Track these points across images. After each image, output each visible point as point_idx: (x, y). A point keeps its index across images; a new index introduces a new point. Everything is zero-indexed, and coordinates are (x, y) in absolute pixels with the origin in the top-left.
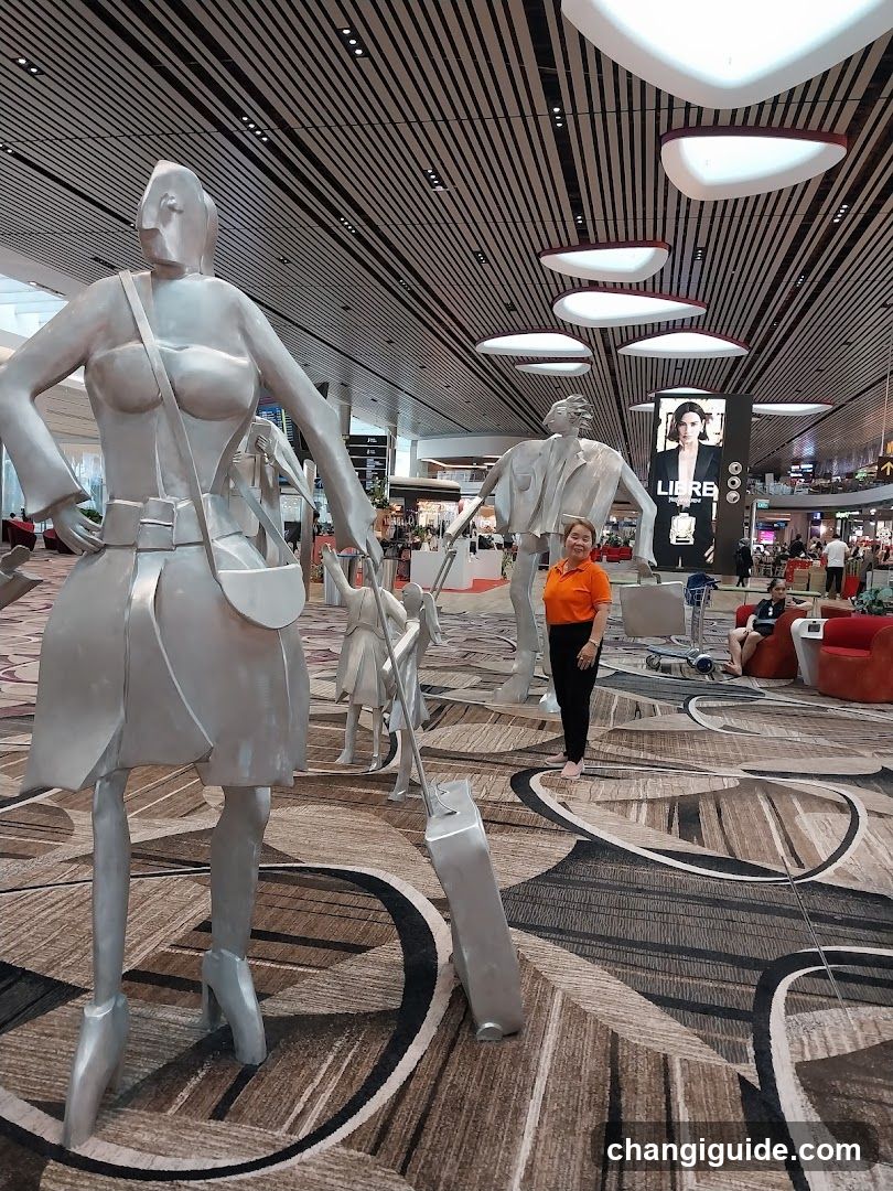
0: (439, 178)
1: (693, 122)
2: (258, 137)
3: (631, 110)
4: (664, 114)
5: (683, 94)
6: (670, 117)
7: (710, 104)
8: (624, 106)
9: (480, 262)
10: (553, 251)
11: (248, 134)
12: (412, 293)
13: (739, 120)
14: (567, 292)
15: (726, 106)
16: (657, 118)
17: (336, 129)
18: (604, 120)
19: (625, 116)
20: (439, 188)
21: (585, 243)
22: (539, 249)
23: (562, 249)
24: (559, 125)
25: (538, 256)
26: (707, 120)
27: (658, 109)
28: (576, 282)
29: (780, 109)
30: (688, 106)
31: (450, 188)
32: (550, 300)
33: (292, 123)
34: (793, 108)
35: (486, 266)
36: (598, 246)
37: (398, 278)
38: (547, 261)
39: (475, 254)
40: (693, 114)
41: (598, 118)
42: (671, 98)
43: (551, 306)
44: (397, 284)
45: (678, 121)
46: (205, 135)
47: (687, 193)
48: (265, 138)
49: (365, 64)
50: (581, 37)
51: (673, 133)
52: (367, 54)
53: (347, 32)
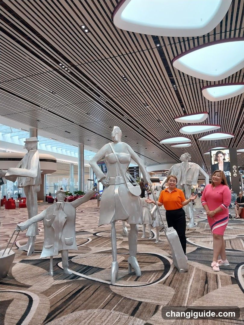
0: (147, 104)
1: (209, 85)
2: (104, 101)
4: (201, 84)
5: (205, 79)
6: (203, 84)
7: (212, 80)
8: (191, 83)
9: (159, 122)
10: (177, 117)
11: (102, 100)
12: (142, 131)
13: (221, 83)
14: (182, 127)
15: (217, 80)
16: (200, 85)
17: (122, 97)
18: (187, 87)
20: (147, 107)
21: (186, 114)
22: (174, 117)
23: (180, 117)
24: (176, 89)
25: (174, 119)
26: (212, 84)
27: (200, 83)
28: (184, 124)
30: (207, 81)
31: (150, 106)
32: (178, 129)
33: (112, 97)
35: (160, 123)
36: (189, 115)
37: (138, 128)
38: (176, 120)
39: (157, 120)
40: (209, 83)
41: (185, 87)
42: (203, 80)
43: (179, 131)
44: (138, 130)
45: (205, 84)
46: (92, 102)
47: (210, 100)
48: (105, 101)
49: (128, 82)
50: (179, 71)
51: (204, 88)
52: (128, 80)
53: (123, 77)
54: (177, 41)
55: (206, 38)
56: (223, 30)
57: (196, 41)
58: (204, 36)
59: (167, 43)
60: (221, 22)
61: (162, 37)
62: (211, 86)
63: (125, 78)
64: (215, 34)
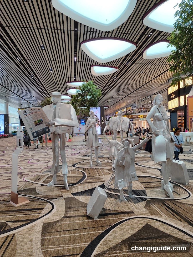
0: (52, 70)
1: (96, 64)
2: (18, 61)
3: (87, 62)
4: (92, 63)
5: (95, 60)
6: (93, 63)
7: (99, 62)
9: (55, 84)
10: (69, 82)
11: (17, 60)
12: (41, 88)
13: (103, 65)
14: (70, 89)
15: (102, 62)
16: (91, 63)
17: (35, 61)
18: (83, 63)
19: (86, 63)
20: (51, 71)
21: (75, 81)
22: (66, 82)
23: (71, 82)
24: (75, 63)
25: (66, 83)
26: (98, 64)
27: (91, 62)
28: (72, 87)
29: (109, 63)
30: (96, 62)
31: (54, 71)
32: (66, 90)
33: (26, 58)
34: (111, 63)
35: (56, 84)
36: (77, 82)
37: (39, 85)
38: (68, 84)
39: (55, 82)
40: (97, 63)
41: (82, 62)
42: (94, 60)
43: (66, 91)
44: (38, 87)
45: (94, 64)
47: (93, 74)
48: (20, 61)
49: (44, 51)
50: (82, 50)
51: (93, 66)
52: (45, 49)
53: (42, 45)
54: (89, 30)
55: (107, 34)
56: (118, 32)
57: (100, 33)
58: (106, 32)
59: (83, 29)
60: (119, 27)
61: (81, 24)
62: (97, 65)
63: (43, 47)
64: (112, 33)
